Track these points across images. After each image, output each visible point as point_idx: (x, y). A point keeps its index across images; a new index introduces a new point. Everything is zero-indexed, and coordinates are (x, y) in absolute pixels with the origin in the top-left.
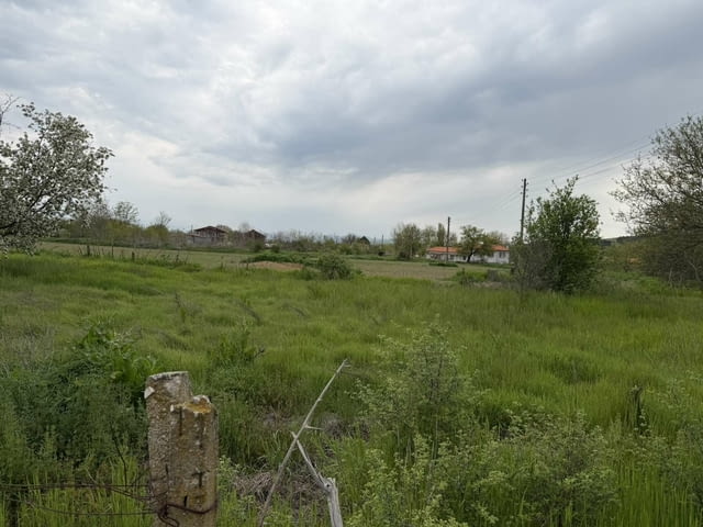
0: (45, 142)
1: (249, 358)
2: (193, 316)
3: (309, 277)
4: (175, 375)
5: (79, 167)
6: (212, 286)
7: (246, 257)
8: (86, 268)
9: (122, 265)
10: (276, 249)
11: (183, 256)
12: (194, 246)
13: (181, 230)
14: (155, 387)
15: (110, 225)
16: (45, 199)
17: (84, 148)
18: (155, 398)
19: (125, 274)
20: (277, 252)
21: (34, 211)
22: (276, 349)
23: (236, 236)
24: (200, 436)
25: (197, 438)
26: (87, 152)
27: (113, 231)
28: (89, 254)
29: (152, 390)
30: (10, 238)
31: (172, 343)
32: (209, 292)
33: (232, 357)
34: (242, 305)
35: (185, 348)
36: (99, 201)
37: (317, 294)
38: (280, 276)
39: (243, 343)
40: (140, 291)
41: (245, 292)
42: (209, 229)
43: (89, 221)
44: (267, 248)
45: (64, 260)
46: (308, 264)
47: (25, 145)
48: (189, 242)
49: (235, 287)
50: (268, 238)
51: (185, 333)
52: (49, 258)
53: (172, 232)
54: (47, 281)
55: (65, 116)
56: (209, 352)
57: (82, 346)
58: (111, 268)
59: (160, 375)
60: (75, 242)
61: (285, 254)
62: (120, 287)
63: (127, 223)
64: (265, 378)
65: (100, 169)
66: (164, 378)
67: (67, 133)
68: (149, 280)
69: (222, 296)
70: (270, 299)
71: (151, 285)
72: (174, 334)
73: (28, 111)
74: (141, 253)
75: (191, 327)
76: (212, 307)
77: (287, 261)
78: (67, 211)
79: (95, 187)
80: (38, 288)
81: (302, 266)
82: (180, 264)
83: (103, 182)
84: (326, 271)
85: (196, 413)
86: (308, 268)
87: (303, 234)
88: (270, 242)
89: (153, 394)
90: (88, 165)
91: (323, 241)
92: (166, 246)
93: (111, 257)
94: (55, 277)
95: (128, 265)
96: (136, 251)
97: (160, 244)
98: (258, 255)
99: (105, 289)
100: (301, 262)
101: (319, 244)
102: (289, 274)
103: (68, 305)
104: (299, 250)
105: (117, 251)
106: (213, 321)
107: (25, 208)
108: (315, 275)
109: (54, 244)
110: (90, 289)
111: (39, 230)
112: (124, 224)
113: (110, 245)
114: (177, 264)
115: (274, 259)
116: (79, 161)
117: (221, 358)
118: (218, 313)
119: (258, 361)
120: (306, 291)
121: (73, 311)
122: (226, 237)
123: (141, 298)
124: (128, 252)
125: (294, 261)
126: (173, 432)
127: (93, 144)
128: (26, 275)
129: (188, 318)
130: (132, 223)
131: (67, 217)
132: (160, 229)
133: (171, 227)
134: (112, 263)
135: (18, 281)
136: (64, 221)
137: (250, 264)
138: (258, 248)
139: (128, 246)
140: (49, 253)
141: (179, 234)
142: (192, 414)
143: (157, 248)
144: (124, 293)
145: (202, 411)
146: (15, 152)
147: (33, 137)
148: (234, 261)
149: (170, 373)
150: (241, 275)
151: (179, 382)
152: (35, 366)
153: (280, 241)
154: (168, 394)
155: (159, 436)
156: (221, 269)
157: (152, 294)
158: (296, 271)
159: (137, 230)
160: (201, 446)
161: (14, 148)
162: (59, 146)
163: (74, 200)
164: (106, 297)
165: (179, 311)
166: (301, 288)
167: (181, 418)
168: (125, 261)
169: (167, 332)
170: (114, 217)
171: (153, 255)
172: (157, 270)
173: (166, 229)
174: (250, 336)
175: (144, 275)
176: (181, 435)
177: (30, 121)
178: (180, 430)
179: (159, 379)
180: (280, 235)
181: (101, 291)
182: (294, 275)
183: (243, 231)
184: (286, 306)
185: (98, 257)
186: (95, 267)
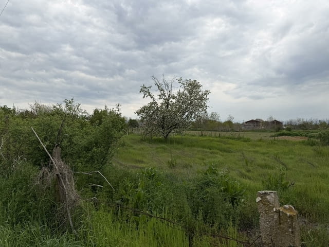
0: (186, 92)
1: (285, 188)
2: (251, 163)
3: (313, 144)
4: (271, 193)
5: (198, 99)
6: (258, 149)
7: (273, 134)
8: (202, 140)
9: (216, 139)
10: (289, 129)
11: (242, 134)
12: (246, 129)
13: (239, 122)
14: (261, 197)
15: (209, 122)
16: (186, 114)
17: (199, 92)
18: (262, 203)
19: (218, 143)
20: (290, 131)
21: (183, 119)
22: (300, 184)
23: (266, 123)
24: (291, 226)
25: (290, 227)
26: (200, 93)
27: (211, 125)
28: (202, 135)
29: (260, 199)
30: (176, 129)
31: (243, 176)
32: (256, 152)
33: (276, 186)
34: (276, 159)
35: (250, 179)
36: (206, 112)
37: (320, 154)
38: (294, 144)
39: (282, 179)
40: (225, 151)
41: (276, 152)
42: (252, 121)
43: (202, 121)
44: (284, 129)
45: (194, 138)
46: (311, 137)
47: (179, 94)
48: (243, 128)
49: (270, 149)
50: (284, 124)
51: (249, 171)
52: (188, 137)
53: (235, 124)
54: (189, 146)
55: (192, 80)
56: (263, 182)
57: (206, 174)
58: (212, 141)
59: (264, 192)
60: (196, 130)
61: (295, 132)
62: (216, 148)
63: (215, 121)
64: (297, 199)
65: (205, 99)
66: (266, 193)
67: (193, 86)
68: (228, 146)
69: (264, 154)
70: (290, 156)
71: (229, 148)
72: (244, 171)
73: (180, 81)
74: (223, 134)
75: (251, 168)
76: (260, 159)
77: (297, 135)
78: (194, 118)
79: (204, 107)
80: (186, 149)
81: (307, 138)
82: (241, 138)
83: (207, 104)
84: (324, 140)
85: (288, 214)
86: (312, 139)
87: (305, 120)
88: (285, 126)
89: (260, 201)
90: (201, 98)
91: (318, 122)
92: (233, 130)
93: (210, 136)
94: (191, 145)
95: (218, 139)
96: (221, 133)
97: (230, 129)
98: (279, 133)
99: (210, 149)
100: (306, 136)
101: (316, 125)
102: (300, 142)
103: (197, 156)
104: (303, 129)
105: (213, 133)
106: (261, 166)
107: (180, 118)
108: (317, 143)
109: (189, 131)
110: (205, 150)
111: (185, 125)
112: (213, 122)
113: (210, 131)
114: (239, 138)
115: (289, 135)
116: (198, 97)
117: (270, 185)
118: (263, 162)
119: (291, 189)
120: (312, 152)
121: (200, 159)
122: (261, 124)
123: (225, 154)
124: (218, 133)
125: (301, 135)
126: (276, 222)
127: (203, 89)
128: (182, 144)
129: (249, 164)
130: (217, 121)
131: (194, 120)
132: (229, 122)
133: (234, 121)
134: (212, 138)
135: (179, 146)
136: (193, 122)
137: (276, 138)
138: (279, 129)
139: (217, 131)
140: (188, 135)
141: (238, 125)
142: (286, 214)
143: (228, 131)
144: (218, 151)
145: (291, 214)
146: (176, 97)
147: (182, 90)
148: (267, 136)
149: (268, 191)
150: (272, 143)
151: (273, 196)
152: (189, 180)
153: (291, 125)
154: (269, 202)
155: (265, 222)
156: (260, 140)
157: (230, 152)
158: (305, 141)
159: (220, 123)
160: (292, 232)
161: (176, 95)
162: (190, 92)
163: (196, 113)
164: (211, 153)
165: (244, 160)
166: (309, 150)
167: (279, 215)
168: (217, 137)
169: (240, 170)
170: (210, 119)
171: (228, 134)
172: (231, 141)
173: (232, 123)
174: (285, 176)
175: (226, 143)
176: (280, 224)
177: (181, 84)
178: (280, 221)
179: (263, 194)
180: (291, 122)
181: (208, 150)
182: (303, 142)
183: (269, 120)
184: (301, 160)
185: (205, 136)
186: (205, 140)
